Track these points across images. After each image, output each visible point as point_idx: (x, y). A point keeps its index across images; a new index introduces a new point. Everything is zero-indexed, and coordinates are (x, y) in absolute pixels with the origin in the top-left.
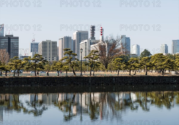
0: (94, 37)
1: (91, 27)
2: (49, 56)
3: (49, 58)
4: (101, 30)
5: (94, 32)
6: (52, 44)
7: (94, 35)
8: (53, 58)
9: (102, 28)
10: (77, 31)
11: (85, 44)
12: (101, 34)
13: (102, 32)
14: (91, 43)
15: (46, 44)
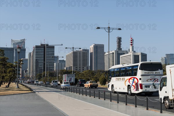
0: (121, 47)
1: (117, 38)
2: (80, 66)
3: (80, 68)
4: (131, 40)
5: (121, 43)
6: (82, 54)
7: (121, 46)
8: (83, 68)
9: (132, 38)
10: (94, 45)
11: (113, 55)
12: (131, 45)
13: (131, 42)
14: (118, 53)
15: (77, 54)
